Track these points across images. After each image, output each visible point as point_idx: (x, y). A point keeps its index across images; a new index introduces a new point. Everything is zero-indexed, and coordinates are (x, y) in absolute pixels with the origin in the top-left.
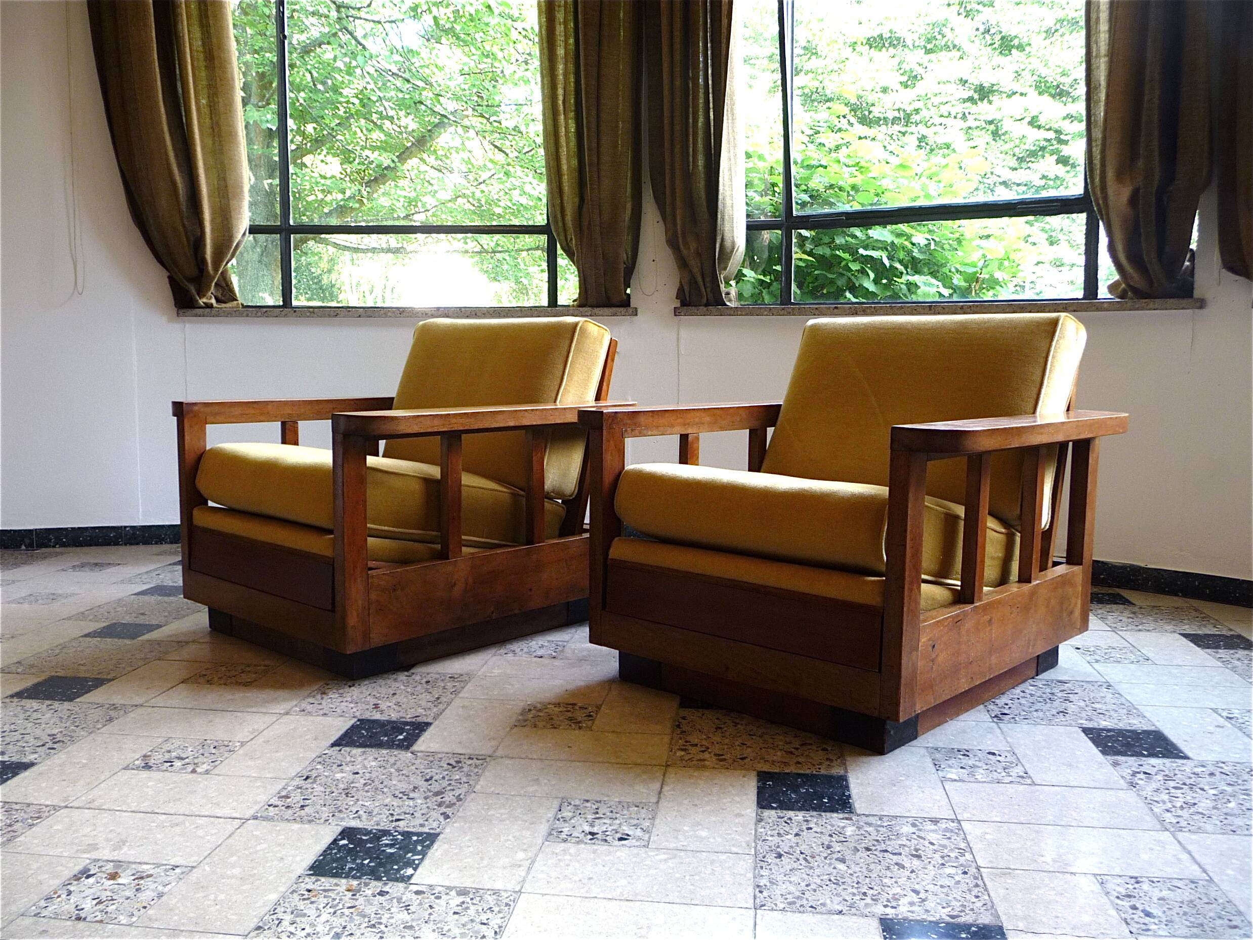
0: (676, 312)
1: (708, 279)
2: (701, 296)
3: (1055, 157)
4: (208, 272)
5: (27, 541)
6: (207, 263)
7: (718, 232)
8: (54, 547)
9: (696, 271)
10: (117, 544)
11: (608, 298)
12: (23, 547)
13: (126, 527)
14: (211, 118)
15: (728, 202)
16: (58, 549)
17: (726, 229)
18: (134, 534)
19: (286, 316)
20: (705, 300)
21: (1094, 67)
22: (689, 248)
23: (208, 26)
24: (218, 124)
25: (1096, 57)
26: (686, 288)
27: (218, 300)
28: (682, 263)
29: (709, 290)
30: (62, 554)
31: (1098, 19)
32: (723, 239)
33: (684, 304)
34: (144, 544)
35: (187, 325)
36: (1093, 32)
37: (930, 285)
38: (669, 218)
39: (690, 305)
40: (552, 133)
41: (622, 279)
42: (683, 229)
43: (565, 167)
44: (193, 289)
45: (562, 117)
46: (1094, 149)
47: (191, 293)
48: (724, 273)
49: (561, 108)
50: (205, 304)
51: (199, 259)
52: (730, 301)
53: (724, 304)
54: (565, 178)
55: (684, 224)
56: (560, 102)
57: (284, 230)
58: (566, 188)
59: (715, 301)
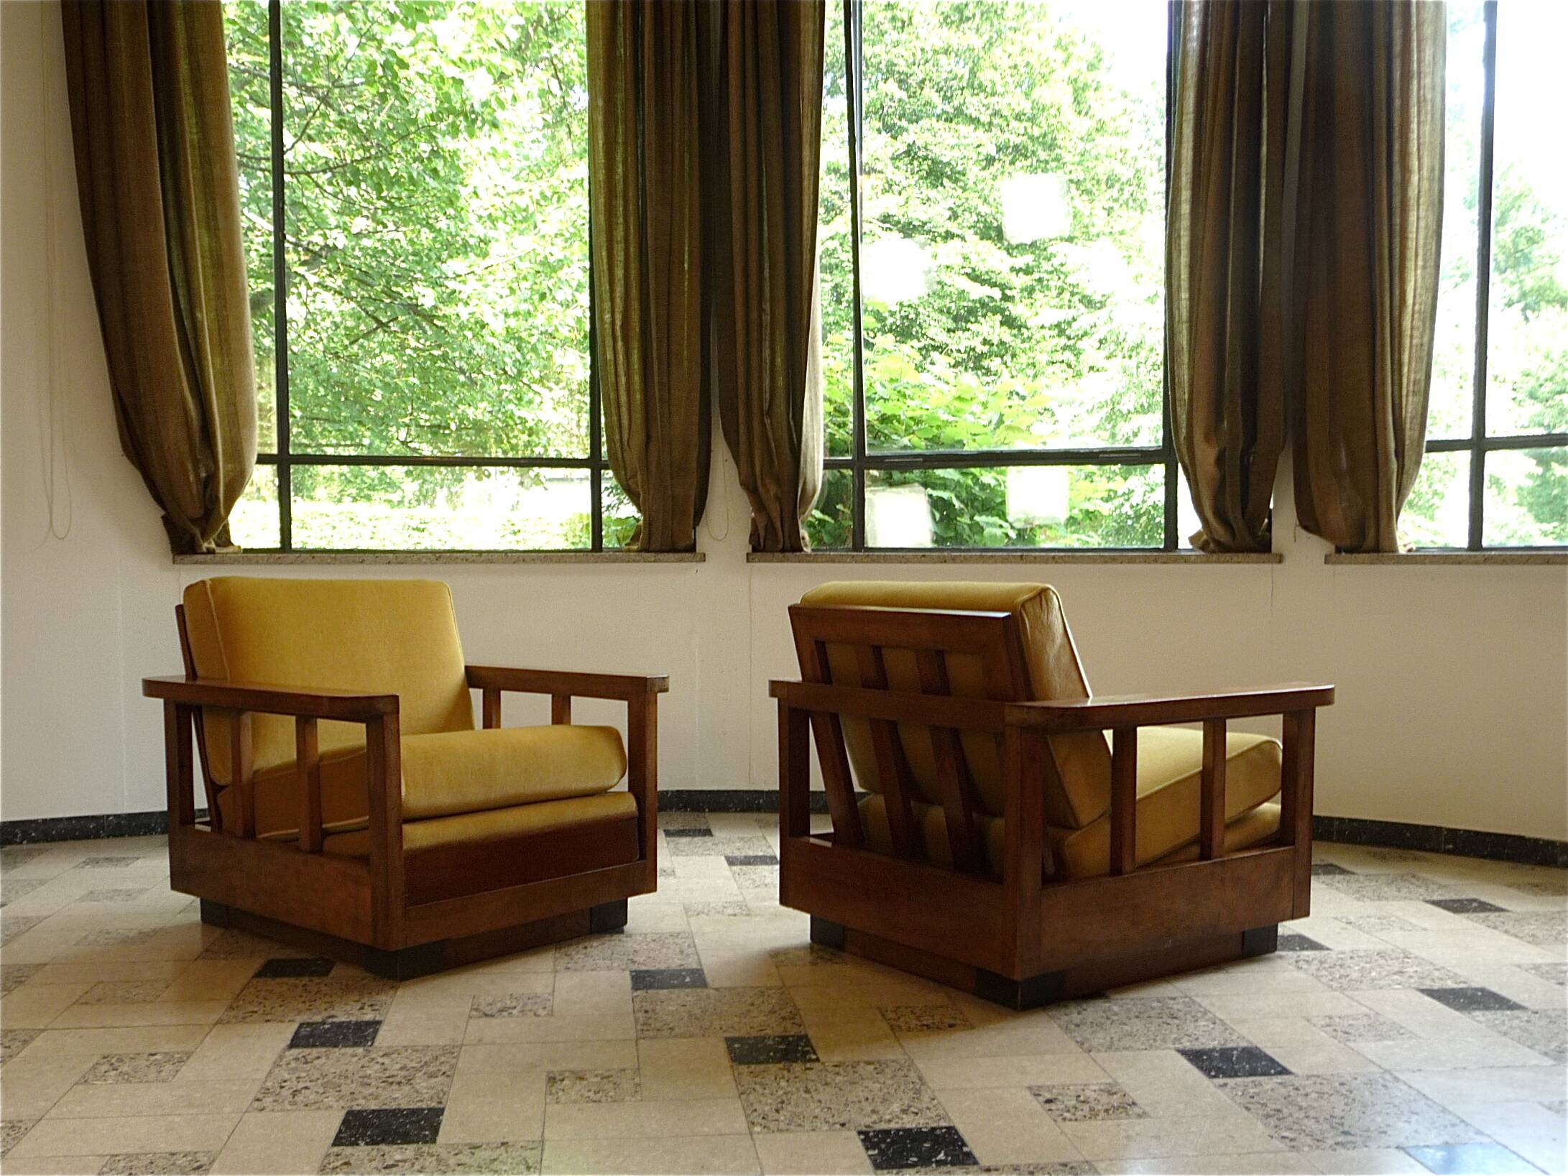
0: (749, 559)
1: (787, 525)
2: (778, 542)
3: (999, 317)
4: (218, 513)
6: (219, 503)
7: (801, 475)
9: (776, 516)
10: (97, 836)
11: (673, 543)
13: (108, 816)
14: (220, 335)
15: (810, 443)
18: (118, 823)
19: (302, 562)
20: (780, 546)
21: (1176, 331)
22: (768, 491)
23: (217, 228)
24: (226, 340)
26: (762, 533)
27: (218, 545)
28: (759, 504)
29: (786, 535)
31: (1179, 286)
32: (805, 483)
33: (755, 550)
34: (130, 835)
35: (183, 574)
36: (1175, 298)
37: (993, 525)
38: (743, 458)
39: (764, 550)
40: (612, 363)
41: (692, 522)
42: (762, 471)
43: (623, 399)
44: (197, 532)
45: (620, 344)
46: (1178, 409)
47: (193, 537)
48: (802, 517)
49: (619, 333)
50: (208, 549)
51: (207, 496)
52: (806, 546)
53: (801, 550)
54: (624, 409)
55: (762, 466)
56: (618, 328)
57: (283, 461)
58: (625, 422)
59: (793, 547)
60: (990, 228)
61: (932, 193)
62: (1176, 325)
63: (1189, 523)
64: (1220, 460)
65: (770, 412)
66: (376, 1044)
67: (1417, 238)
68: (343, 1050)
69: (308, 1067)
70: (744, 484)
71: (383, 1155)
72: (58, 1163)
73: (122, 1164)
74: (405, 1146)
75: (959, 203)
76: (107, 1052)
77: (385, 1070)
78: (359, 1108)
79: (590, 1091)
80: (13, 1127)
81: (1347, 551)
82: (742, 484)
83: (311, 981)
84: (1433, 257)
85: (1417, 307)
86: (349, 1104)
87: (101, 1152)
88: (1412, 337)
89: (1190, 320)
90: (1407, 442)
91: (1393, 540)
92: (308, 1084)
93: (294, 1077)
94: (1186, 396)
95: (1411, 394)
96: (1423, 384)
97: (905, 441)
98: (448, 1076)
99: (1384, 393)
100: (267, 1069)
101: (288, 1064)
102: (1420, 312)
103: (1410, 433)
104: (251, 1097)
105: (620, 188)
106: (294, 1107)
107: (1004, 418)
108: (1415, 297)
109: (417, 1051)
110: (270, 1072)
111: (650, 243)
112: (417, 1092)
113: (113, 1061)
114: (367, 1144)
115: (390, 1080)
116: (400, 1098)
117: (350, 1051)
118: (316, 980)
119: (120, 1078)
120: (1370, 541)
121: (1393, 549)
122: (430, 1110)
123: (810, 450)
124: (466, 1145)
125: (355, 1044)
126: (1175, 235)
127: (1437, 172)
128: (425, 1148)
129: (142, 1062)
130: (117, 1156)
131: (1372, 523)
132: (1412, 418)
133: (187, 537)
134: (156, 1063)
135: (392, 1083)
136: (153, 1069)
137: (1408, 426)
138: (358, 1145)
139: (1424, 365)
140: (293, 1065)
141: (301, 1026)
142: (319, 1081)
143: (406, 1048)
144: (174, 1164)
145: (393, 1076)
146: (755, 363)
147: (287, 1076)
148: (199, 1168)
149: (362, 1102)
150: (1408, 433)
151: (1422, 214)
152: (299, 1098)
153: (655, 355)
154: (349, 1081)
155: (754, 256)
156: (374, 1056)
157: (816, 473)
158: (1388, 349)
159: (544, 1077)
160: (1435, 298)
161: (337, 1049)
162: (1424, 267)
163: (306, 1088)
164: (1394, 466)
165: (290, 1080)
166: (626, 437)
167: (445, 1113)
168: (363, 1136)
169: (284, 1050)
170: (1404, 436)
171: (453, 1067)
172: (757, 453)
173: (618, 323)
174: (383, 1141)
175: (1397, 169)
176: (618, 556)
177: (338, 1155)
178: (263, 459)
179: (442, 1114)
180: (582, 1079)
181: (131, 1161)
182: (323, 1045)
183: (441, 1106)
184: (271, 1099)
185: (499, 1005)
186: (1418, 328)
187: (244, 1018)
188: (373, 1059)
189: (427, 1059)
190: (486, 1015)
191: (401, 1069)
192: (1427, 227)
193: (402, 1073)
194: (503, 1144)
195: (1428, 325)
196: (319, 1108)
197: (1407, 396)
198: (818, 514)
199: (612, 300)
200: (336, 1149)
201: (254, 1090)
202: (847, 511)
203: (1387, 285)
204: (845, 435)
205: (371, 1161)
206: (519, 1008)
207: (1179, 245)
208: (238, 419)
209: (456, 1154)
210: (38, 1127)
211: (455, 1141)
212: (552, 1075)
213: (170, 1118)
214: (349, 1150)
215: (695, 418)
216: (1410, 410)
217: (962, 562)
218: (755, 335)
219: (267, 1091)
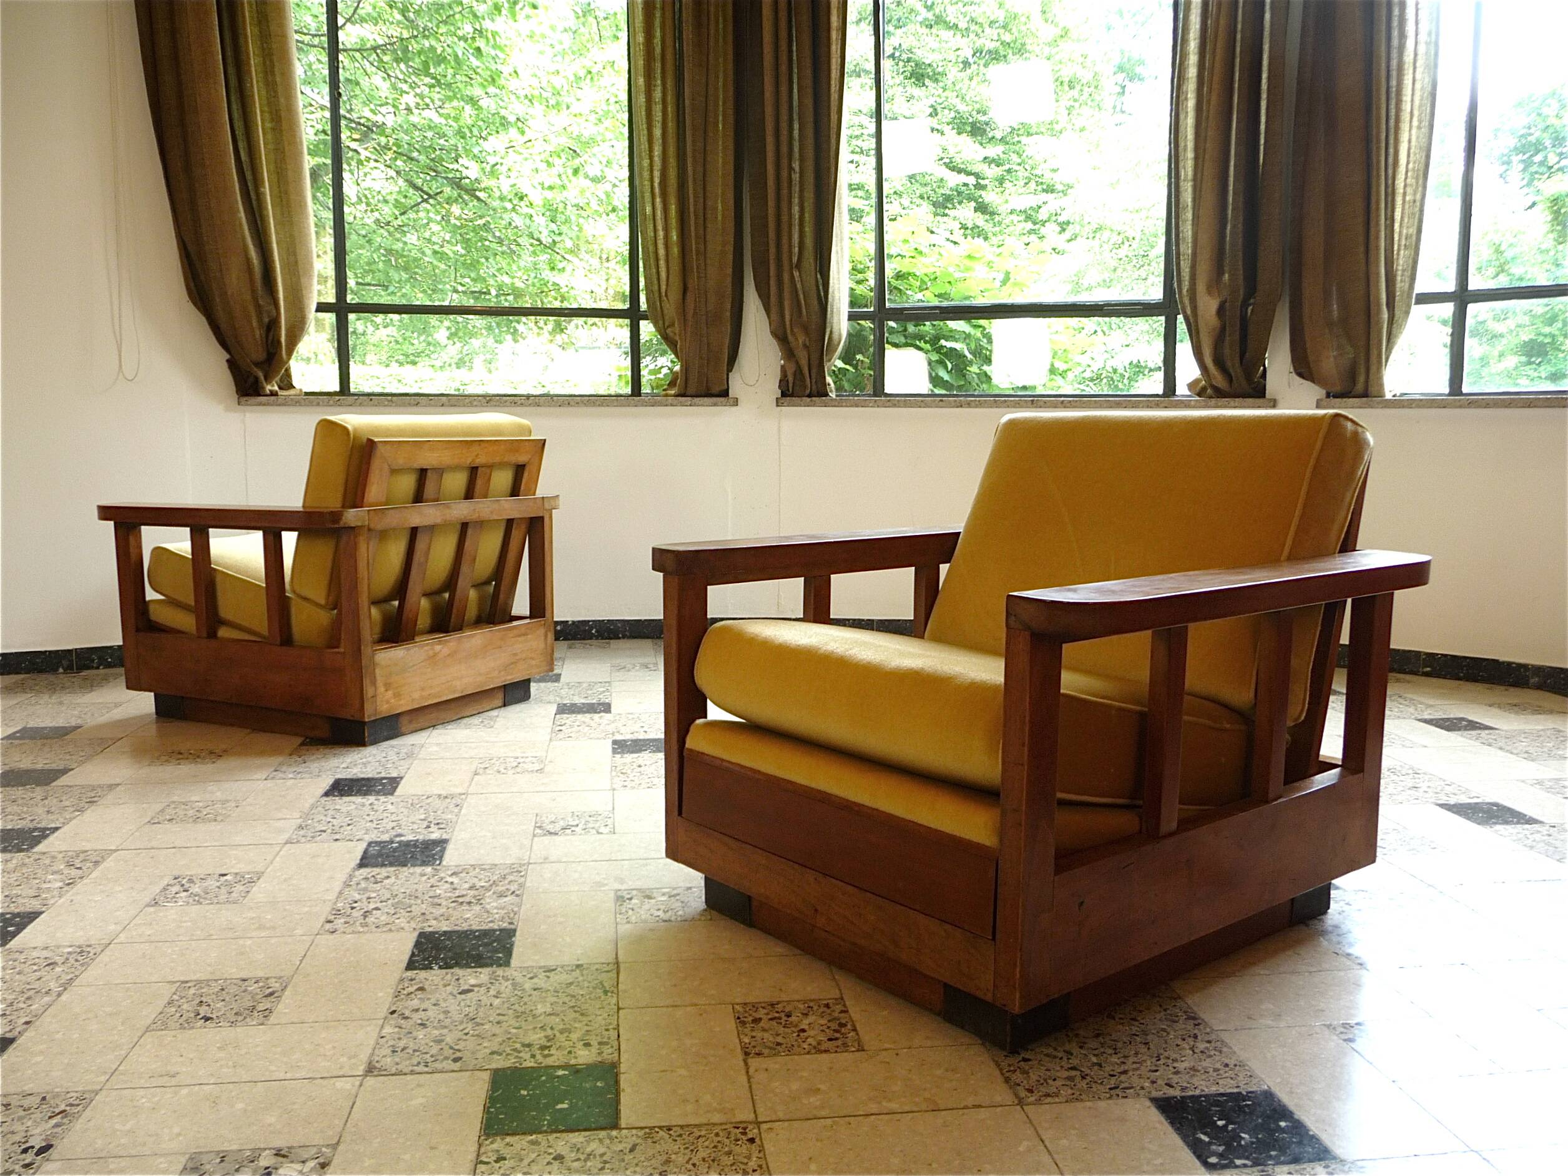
0: (778, 403)
1: (814, 371)
2: (805, 387)
5: (65, 663)
6: (281, 347)
7: (828, 325)
9: (804, 363)
11: (708, 388)
12: (61, 670)
14: (279, 187)
15: (837, 295)
16: (102, 671)
17: (835, 321)
19: (361, 405)
20: (808, 392)
21: (1182, 189)
22: (797, 339)
23: (274, 82)
25: (1184, 181)
26: (791, 379)
27: (280, 388)
28: (789, 352)
29: (814, 381)
31: (1185, 147)
32: (831, 332)
33: (784, 395)
35: (248, 415)
36: (1181, 158)
38: (774, 310)
39: (792, 395)
40: (651, 217)
41: (725, 368)
42: (791, 320)
43: (662, 252)
44: (261, 375)
45: (658, 200)
46: (1182, 262)
47: (257, 379)
48: (828, 364)
49: (657, 190)
50: (270, 391)
51: (270, 342)
52: (831, 391)
53: (827, 395)
54: (662, 263)
55: (792, 315)
56: (656, 185)
57: (341, 309)
58: (663, 275)
59: (821, 392)
60: (965, 124)
61: (916, 91)
62: (1182, 184)
63: (1188, 370)
64: (1221, 311)
65: (798, 266)
66: (444, 863)
67: (1412, 101)
68: (412, 870)
69: (377, 887)
70: (774, 334)
71: (458, 979)
72: (128, 990)
73: (192, 991)
74: (479, 970)
75: (940, 101)
76: (177, 873)
77: (455, 889)
78: (431, 929)
79: (659, 910)
80: (82, 952)
81: (1335, 397)
82: (771, 332)
83: (378, 800)
84: (1428, 117)
85: (1411, 166)
86: (420, 925)
87: (170, 978)
88: (1405, 194)
89: (1195, 179)
90: (1398, 294)
91: (1381, 385)
92: (379, 905)
93: (364, 897)
94: (1190, 251)
95: (1403, 248)
96: (1414, 238)
97: (919, 296)
98: (517, 896)
99: (1377, 248)
100: (337, 890)
101: (358, 884)
102: (1413, 169)
103: (1400, 285)
104: (322, 920)
105: (658, 50)
106: (366, 929)
107: (1011, 276)
108: (1409, 156)
109: (484, 870)
110: (340, 893)
111: (687, 102)
112: (488, 912)
113: (184, 882)
114: (440, 968)
115: (461, 900)
116: (470, 919)
117: (418, 870)
118: (382, 798)
119: (191, 900)
120: (1360, 387)
121: (1381, 395)
122: (501, 930)
123: (837, 301)
124: (540, 968)
125: (424, 863)
126: (1182, 98)
127: (1433, 36)
128: (500, 972)
129: (212, 883)
130: (187, 982)
131: (1362, 370)
132: (1403, 271)
133: (251, 379)
134: (228, 884)
135: (462, 903)
136: (224, 890)
137: (1399, 278)
138: (431, 968)
139: (1416, 221)
140: (363, 885)
141: (370, 844)
142: (390, 902)
143: (474, 866)
144: (245, 991)
145: (463, 896)
146: (785, 218)
147: (357, 897)
148: (271, 994)
149: (434, 922)
150: (1398, 285)
151: (1418, 76)
152: (371, 919)
153: (692, 209)
154: (419, 901)
155: (784, 117)
156: (442, 875)
157: (841, 324)
158: (1383, 205)
159: (612, 895)
160: (1428, 157)
161: (405, 869)
162: (1419, 128)
163: (377, 909)
164: (1385, 315)
165: (360, 900)
166: (663, 287)
167: (518, 934)
168: (436, 958)
169: (354, 870)
170: (1395, 288)
171: (521, 885)
172: (787, 303)
173: (657, 181)
174: (457, 965)
175: (1395, 33)
176: (657, 400)
177: (412, 980)
178: (322, 308)
179: (514, 935)
180: (649, 897)
181: (202, 988)
182: (391, 865)
183: (512, 927)
184: (342, 920)
185: (562, 824)
186: (1411, 185)
187: (313, 837)
188: (442, 879)
189: (495, 878)
190: (551, 833)
191: (471, 888)
192: (1422, 88)
193: (472, 893)
194: (578, 966)
195: (1421, 182)
196: (390, 930)
197: (1399, 250)
198: (840, 364)
199: (651, 158)
200: (410, 974)
201: (325, 911)
202: (866, 360)
203: (1383, 145)
204: (866, 290)
205: (445, 986)
206: (581, 826)
207: (1187, 106)
208: (297, 267)
209: (531, 978)
210: (107, 952)
211: (530, 963)
212: (619, 893)
213: (241, 942)
214: (423, 974)
215: (729, 271)
216: (1401, 262)
217: (976, 407)
218: (785, 192)
219: (337, 913)
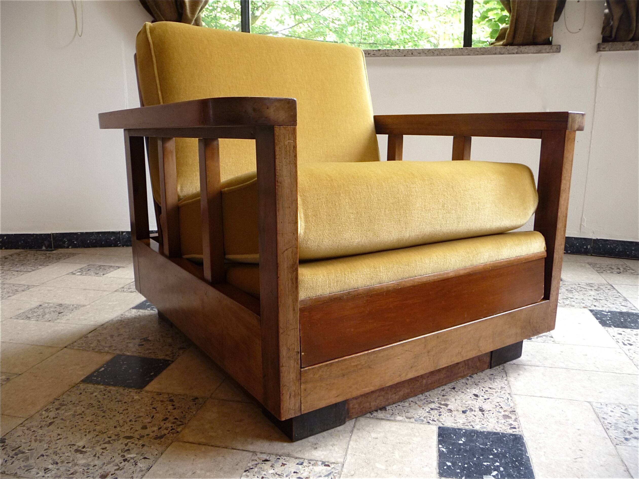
0: (601, 48)
4: (186, 15)
6: (185, 6)
8: (68, 247)
12: (44, 248)
16: (71, 250)
30: (73, 255)
33: (605, 40)
39: (614, 40)
41: (552, 18)
51: (178, 4)
